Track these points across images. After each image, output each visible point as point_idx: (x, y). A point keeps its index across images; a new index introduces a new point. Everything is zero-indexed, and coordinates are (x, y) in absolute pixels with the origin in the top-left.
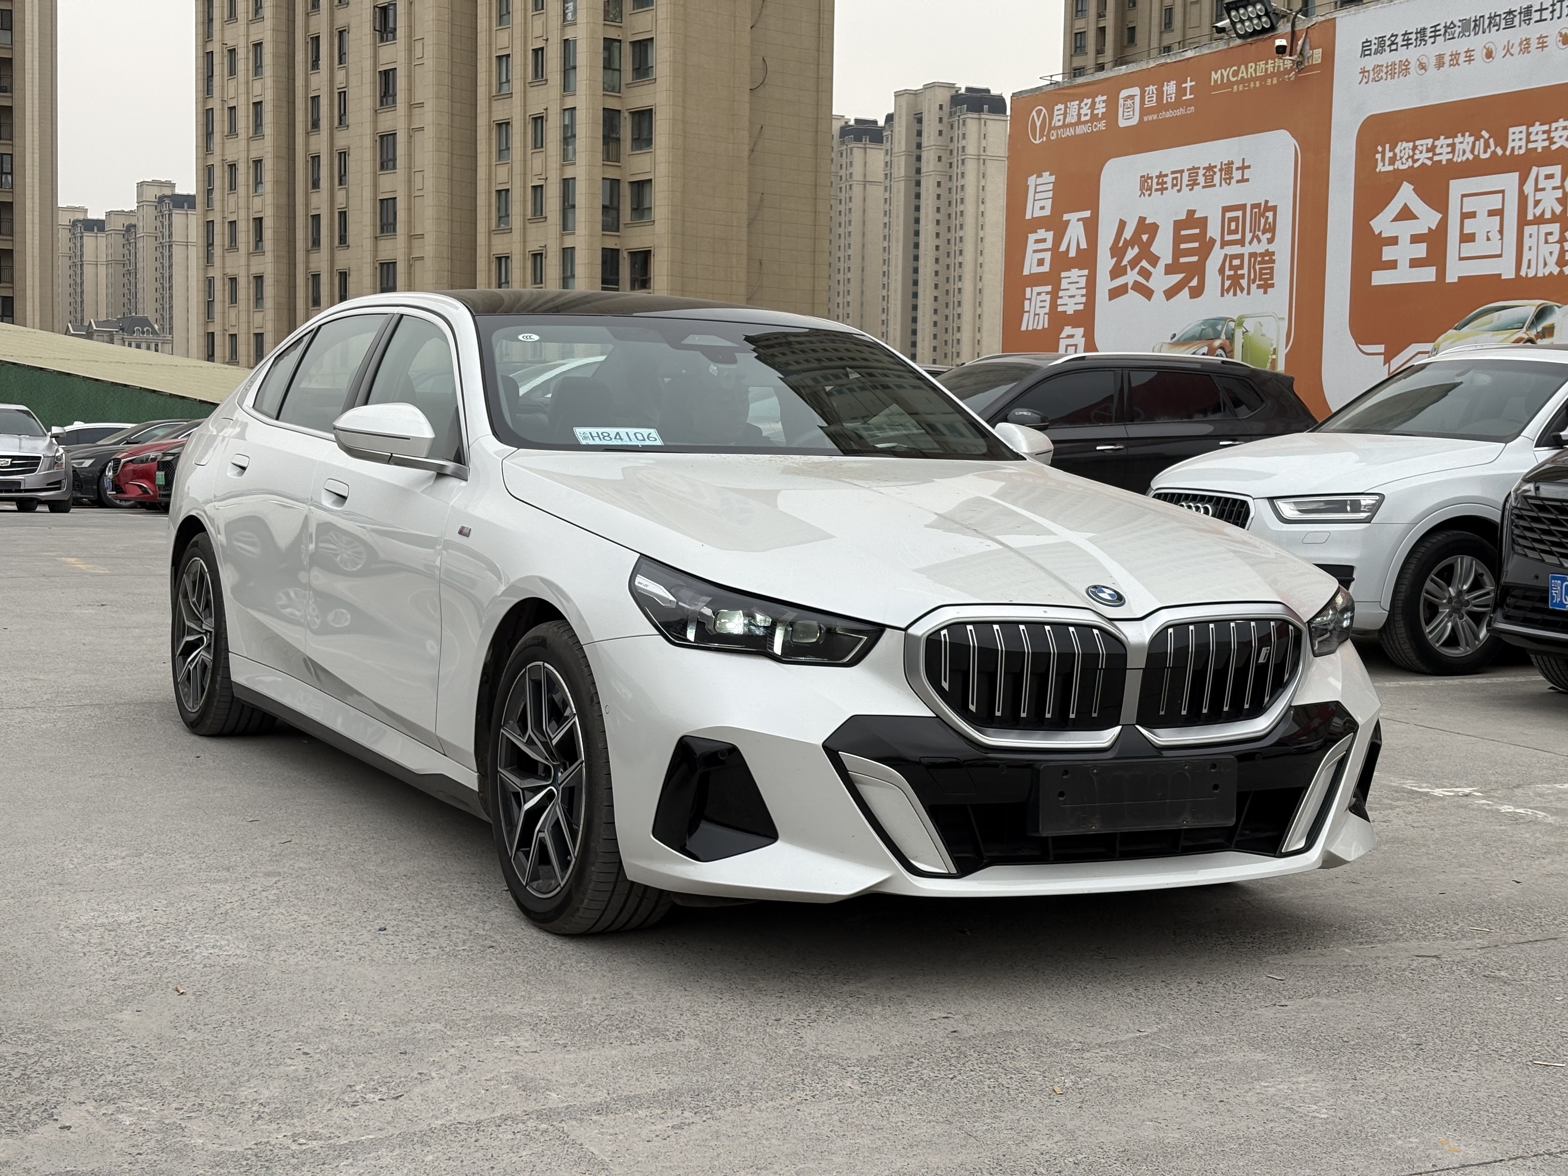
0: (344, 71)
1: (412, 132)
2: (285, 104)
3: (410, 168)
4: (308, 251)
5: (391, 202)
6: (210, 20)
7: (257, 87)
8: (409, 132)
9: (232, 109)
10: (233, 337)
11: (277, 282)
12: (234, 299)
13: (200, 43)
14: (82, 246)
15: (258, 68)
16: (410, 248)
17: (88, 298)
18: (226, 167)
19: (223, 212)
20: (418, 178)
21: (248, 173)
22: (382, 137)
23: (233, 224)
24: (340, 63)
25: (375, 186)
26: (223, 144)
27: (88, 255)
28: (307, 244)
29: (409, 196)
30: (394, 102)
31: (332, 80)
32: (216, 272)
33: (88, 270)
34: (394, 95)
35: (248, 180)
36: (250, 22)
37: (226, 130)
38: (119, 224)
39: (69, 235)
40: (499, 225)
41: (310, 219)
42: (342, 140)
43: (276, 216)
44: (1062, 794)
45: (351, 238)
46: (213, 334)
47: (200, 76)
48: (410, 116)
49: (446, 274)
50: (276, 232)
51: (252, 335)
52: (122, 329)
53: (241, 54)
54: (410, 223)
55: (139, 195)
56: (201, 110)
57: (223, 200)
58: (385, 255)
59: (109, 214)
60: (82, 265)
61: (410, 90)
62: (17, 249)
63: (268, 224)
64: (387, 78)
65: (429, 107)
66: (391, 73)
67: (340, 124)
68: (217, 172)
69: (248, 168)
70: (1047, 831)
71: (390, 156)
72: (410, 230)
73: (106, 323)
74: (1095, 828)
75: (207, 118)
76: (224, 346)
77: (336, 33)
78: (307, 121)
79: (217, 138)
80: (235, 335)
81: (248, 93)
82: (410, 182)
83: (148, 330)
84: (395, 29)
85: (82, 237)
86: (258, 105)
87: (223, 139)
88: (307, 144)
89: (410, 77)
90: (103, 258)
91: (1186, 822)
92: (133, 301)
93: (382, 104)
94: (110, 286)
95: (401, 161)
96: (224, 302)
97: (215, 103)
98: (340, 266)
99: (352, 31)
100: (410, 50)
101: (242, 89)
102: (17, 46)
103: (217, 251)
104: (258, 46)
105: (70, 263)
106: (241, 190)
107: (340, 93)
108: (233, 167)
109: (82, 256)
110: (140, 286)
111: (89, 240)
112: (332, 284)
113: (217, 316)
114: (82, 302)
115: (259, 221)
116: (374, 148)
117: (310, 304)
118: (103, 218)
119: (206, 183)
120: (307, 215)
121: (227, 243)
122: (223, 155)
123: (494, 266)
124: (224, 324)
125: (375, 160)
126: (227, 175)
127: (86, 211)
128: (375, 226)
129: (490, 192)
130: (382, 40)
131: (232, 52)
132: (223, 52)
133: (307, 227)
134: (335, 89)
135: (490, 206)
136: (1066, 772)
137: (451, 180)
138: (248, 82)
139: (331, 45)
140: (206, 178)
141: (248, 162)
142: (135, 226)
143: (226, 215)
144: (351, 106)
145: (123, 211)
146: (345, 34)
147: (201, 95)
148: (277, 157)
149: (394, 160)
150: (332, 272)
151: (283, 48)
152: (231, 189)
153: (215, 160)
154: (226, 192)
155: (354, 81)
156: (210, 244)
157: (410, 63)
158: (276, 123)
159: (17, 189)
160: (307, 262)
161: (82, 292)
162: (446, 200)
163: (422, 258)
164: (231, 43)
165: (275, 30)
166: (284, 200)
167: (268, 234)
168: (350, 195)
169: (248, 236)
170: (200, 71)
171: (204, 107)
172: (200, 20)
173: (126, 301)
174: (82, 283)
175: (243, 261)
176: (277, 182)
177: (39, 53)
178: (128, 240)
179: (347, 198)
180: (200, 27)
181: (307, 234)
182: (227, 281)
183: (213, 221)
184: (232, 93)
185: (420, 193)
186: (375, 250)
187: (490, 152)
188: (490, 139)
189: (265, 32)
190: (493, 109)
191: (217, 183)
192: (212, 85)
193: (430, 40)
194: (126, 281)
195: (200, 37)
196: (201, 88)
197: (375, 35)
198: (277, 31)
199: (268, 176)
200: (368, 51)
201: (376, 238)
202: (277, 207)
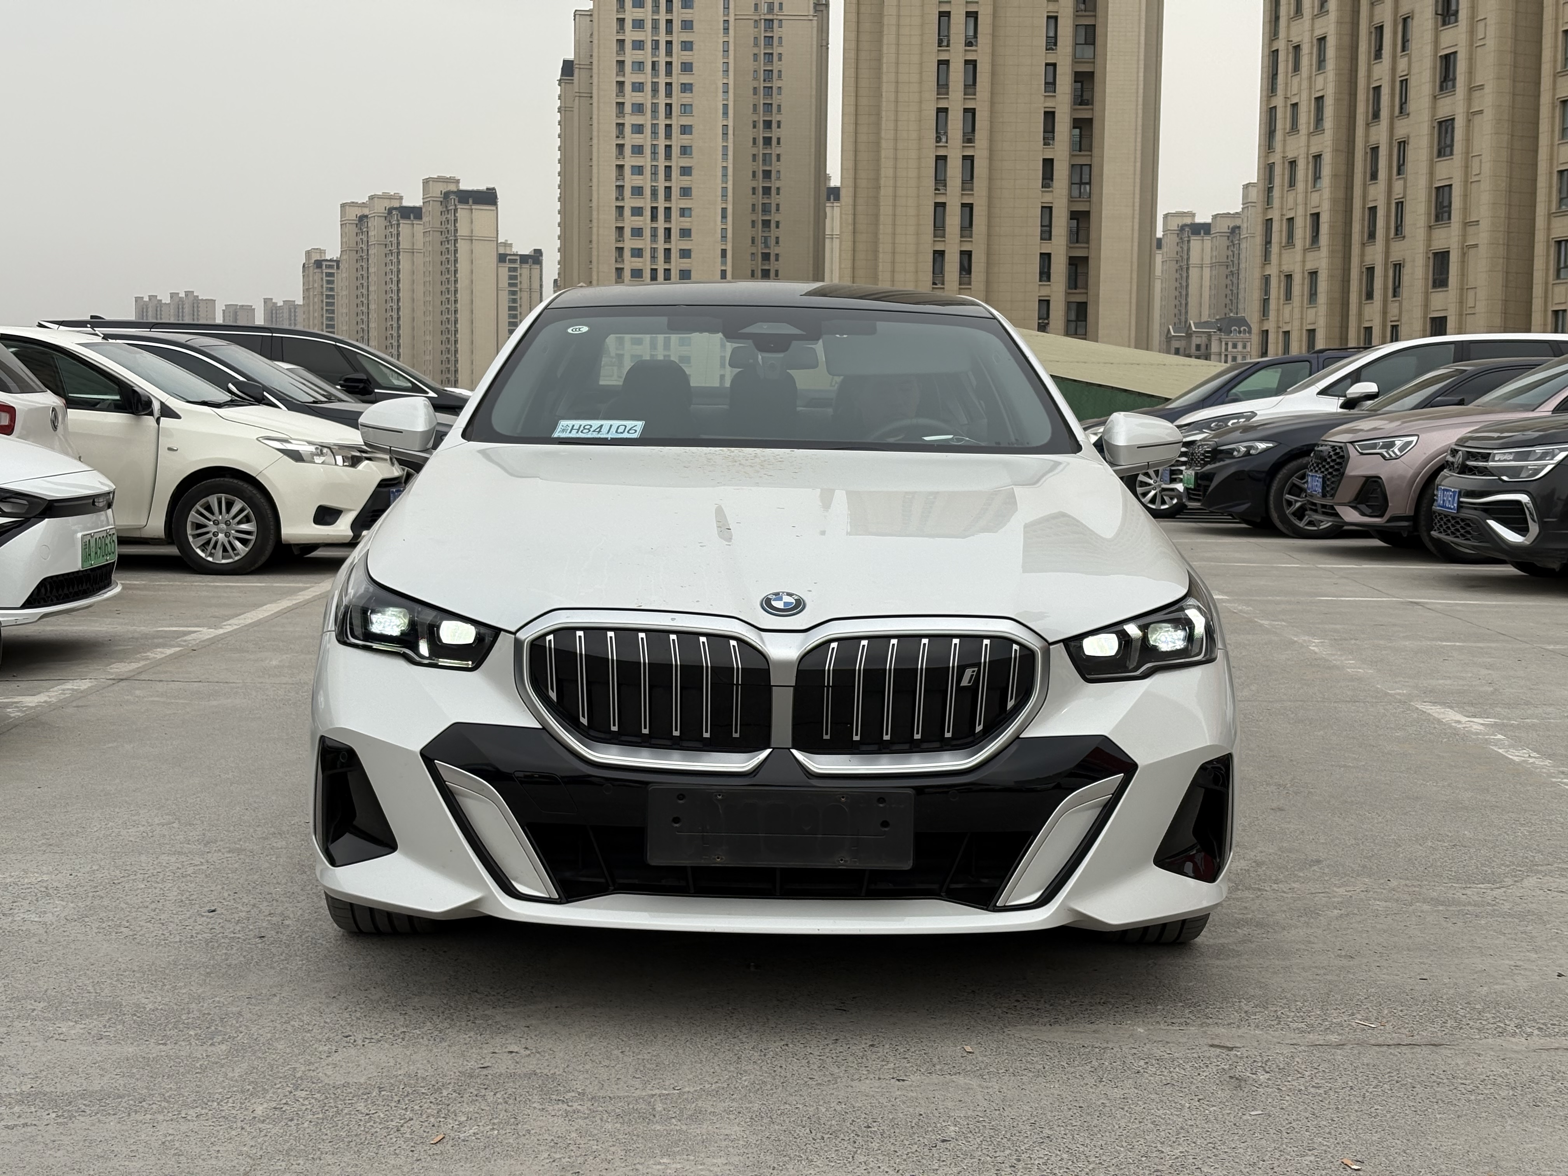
0: (1406, 59)
1: (1471, 116)
2: (1346, 97)
3: (1467, 153)
4: (1363, 244)
5: (1447, 189)
6: (1277, 18)
7: (1320, 80)
8: (1468, 116)
9: (1295, 105)
10: (1287, 334)
11: (1331, 277)
12: (1288, 296)
13: (1267, 41)
14: (1189, 250)
15: (1321, 62)
16: (1464, 236)
17: (1193, 301)
18: (1287, 164)
19: (1282, 209)
20: (1475, 163)
21: (1307, 169)
22: (1440, 123)
23: (1291, 220)
24: (1403, 50)
25: (1431, 173)
26: (1285, 140)
27: (1194, 259)
28: (1363, 236)
29: (1466, 182)
30: (1454, 86)
31: (1394, 69)
32: (1272, 270)
33: (1194, 273)
34: (1454, 79)
35: (1307, 176)
36: (1315, 17)
37: (1288, 126)
38: (1223, 226)
39: (1178, 240)
40: (1560, 207)
41: (1367, 211)
42: (1402, 129)
43: (1333, 210)
44: (676, 820)
45: (1407, 229)
46: (1267, 331)
47: (1265, 76)
48: (1469, 100)
49: (1501, 261)
50: (1331, 227)
51: (1304, 332)
52: (1220, 330)
53: (1305, 50)
54: (1465, 210)
55: (1245, 196)
56: (1265, 108)
57: (1282, 197)
58: (1439, 245)
59: (1215, 217)
60: (1188, 269)
61: (1471, 72)
62: (1092, 256)
63: (1324, 219)
64: (1447, 62)
65: (1488, 89)
66: (1452, 56)
67: (1401, 112)
68: (1278, 170)
69: (1308, 163)
70: (656, 859)
71: (1448, 142)
72: (1465, 218)
73: (1206, 324)
74: (720, 860)
75: (1270, 116)
76: (1277, 343)
77: (1400, 21)
78: (1367, 112)
79: (1279, 135)
80: (1288, 332)
81: (1310, 88)
82: (1467, 167)
83: (1245, 330)
84: (1457, 11)
85: (1189, 241)
86: (1320, 99)
87: (1285, 137)
88: (1367, 136)
89: (1471, 60)
90: (1207, 260)
91: (844, 861)
92: (1235, 301)
93: (1441, 89)
94: (1213, 287)
95: (1458, 147)
96: (1279, 299)
97: (1278, 101)
98: (1395, 257)
99: (1416, 17)
100: (1472, 32)
101: (1305, 84)
102: (1098, 61)
103: (1275, 249)
104: (1322, 40)
105: (1177, 267)
106: (1300, 185)
107: (1402, 81)
108: (1293, 163)
109: (1188, 259)
110: (1242, 286)
111: (1196, 244)
112: (1386, 276)
113: (1272, 314)
114: (1186, 304)
115: (1316, 216)
116: (1432, 135)
117: (1364, 297)
118: (1209, 220)
119: (1267, 182)
120: (1364, 208)
121: (1284, 241)
122: (1284, 152)
123: (1553, 250)
124: (1278, 321)
125: (1432, 147)
126: (1287, 172)
127: (1193, 215)
128: (1429, 214)
129: (1551, 173)
130: (1444, 24)
131: (1297, 48)
132: (1288, 49)
133: (1363, 220)
134: (1397, 76)
135: (1550, 187)
136: (681, 796)
137: (1511, 162)
138: (1310, 77)
139: (1395, 33)
140: (1267, 177)
141: (1308, 158)
142: (1239, 227)
143: (1284, 212)
144: (1412, 94)
145: (1229, 214)
146: (1409, 20)
147: (1265, 93)
148: (1336, 150)
149: (1452, 146)
150: (1386, 264)
151: (1346, 40)
152: (1290, 186)
153: (1276, 158)
154: (1286, 188)
155: (1415, 70)
156: (1268, 242)
157: (1471, 45)
158: (1337, 117)
159: (1094, 198)
160: (1362, 255)
161: (1187, 295)
162: (1504, 184)
163: (1476, 246)
164: (1295, 40)
165: (1339, 23)
166: (1341, 194)
167: (1324, 228)
168: (1408, 185)
169: (1305, 232)
170: (1266, 70)
171: (1267, 105)
172: (1267, 19)
173: (1228, 302)
174: (1187, 286)
175: (1299, 257)
176: (1335, 176)
177: (1145, 65)
178: (1232, 241)
179: (1405, 188)
180: (1267, 25)
181: (1363, 227)
182: (1283, 278)
183: (1271, 219)
184: (1295, 91)
185: (1476, 179)
186: (1429, 240)
187: (1553, 131)
188: (1553, 117)
189: (1329, 26)
190: (1558, 85)
191: (1277, 181)
192: (1276, 84)
193: (1492, 20)
194: (1229, 282)
195: (1267, 35)
196: (1265, 87)
197: (1436, 19)
198: (1341, 23)
199: (1326, 170)
200: (1428, 36)
201: (1430, 227)
202: (1334, 201)
